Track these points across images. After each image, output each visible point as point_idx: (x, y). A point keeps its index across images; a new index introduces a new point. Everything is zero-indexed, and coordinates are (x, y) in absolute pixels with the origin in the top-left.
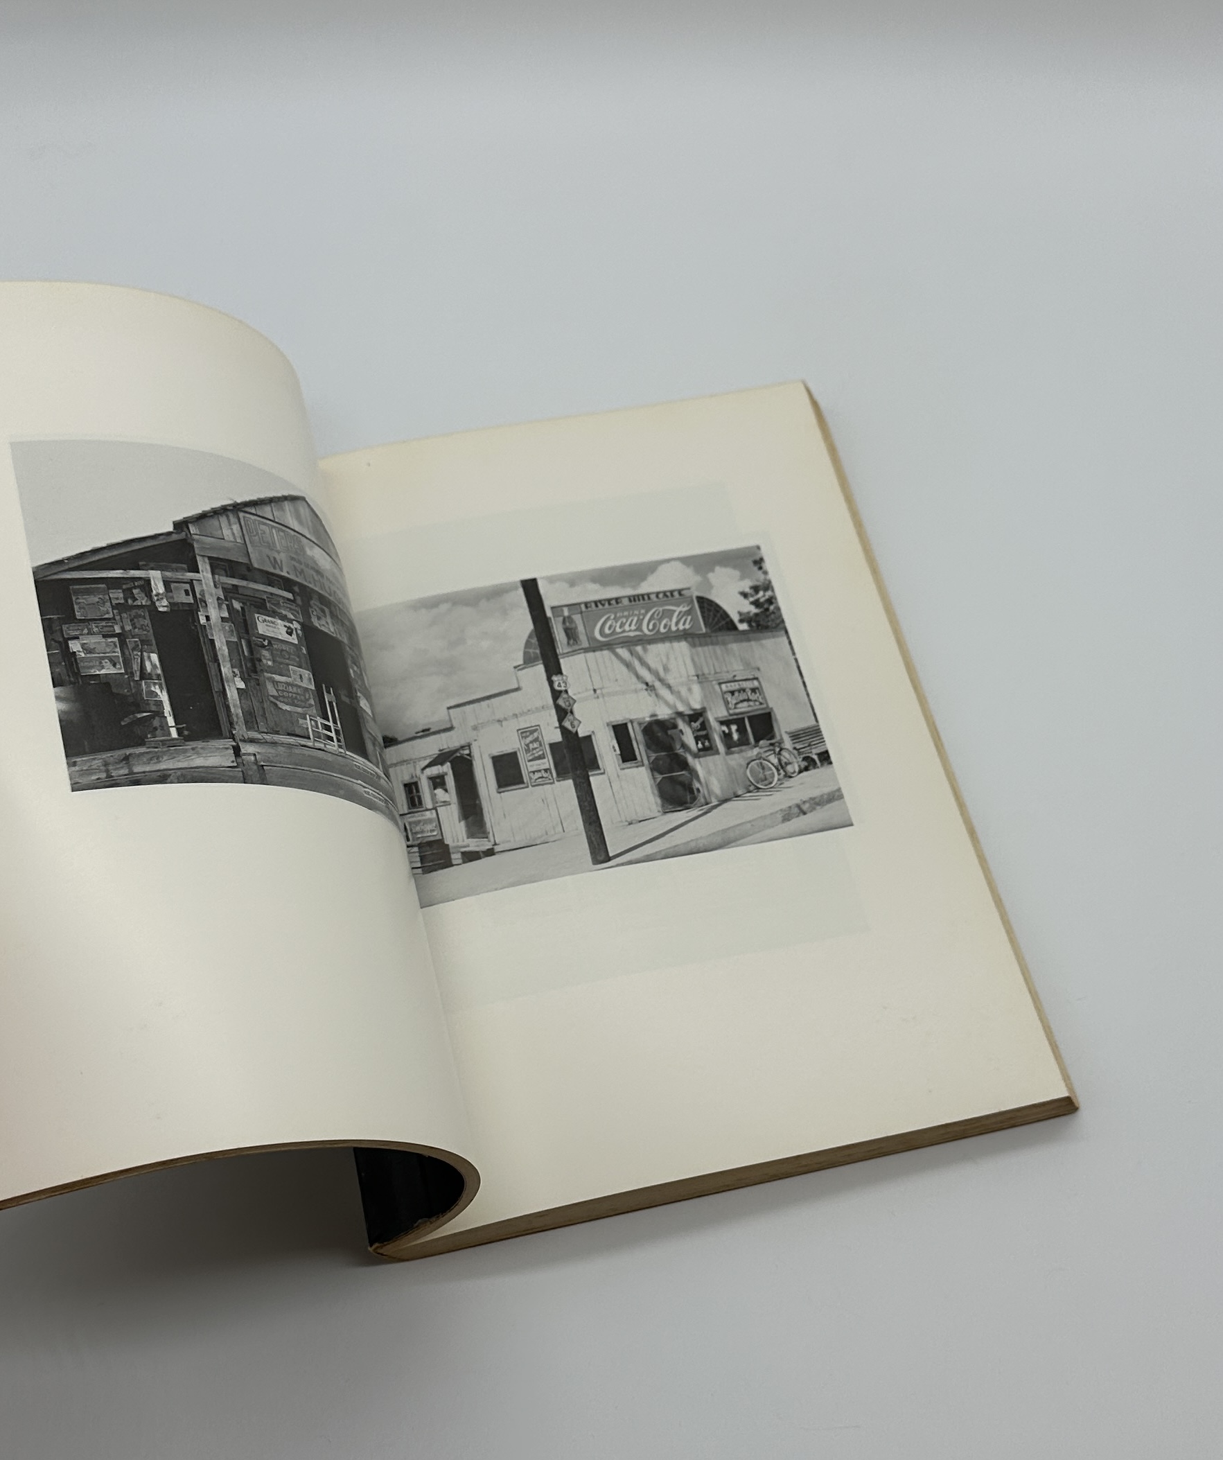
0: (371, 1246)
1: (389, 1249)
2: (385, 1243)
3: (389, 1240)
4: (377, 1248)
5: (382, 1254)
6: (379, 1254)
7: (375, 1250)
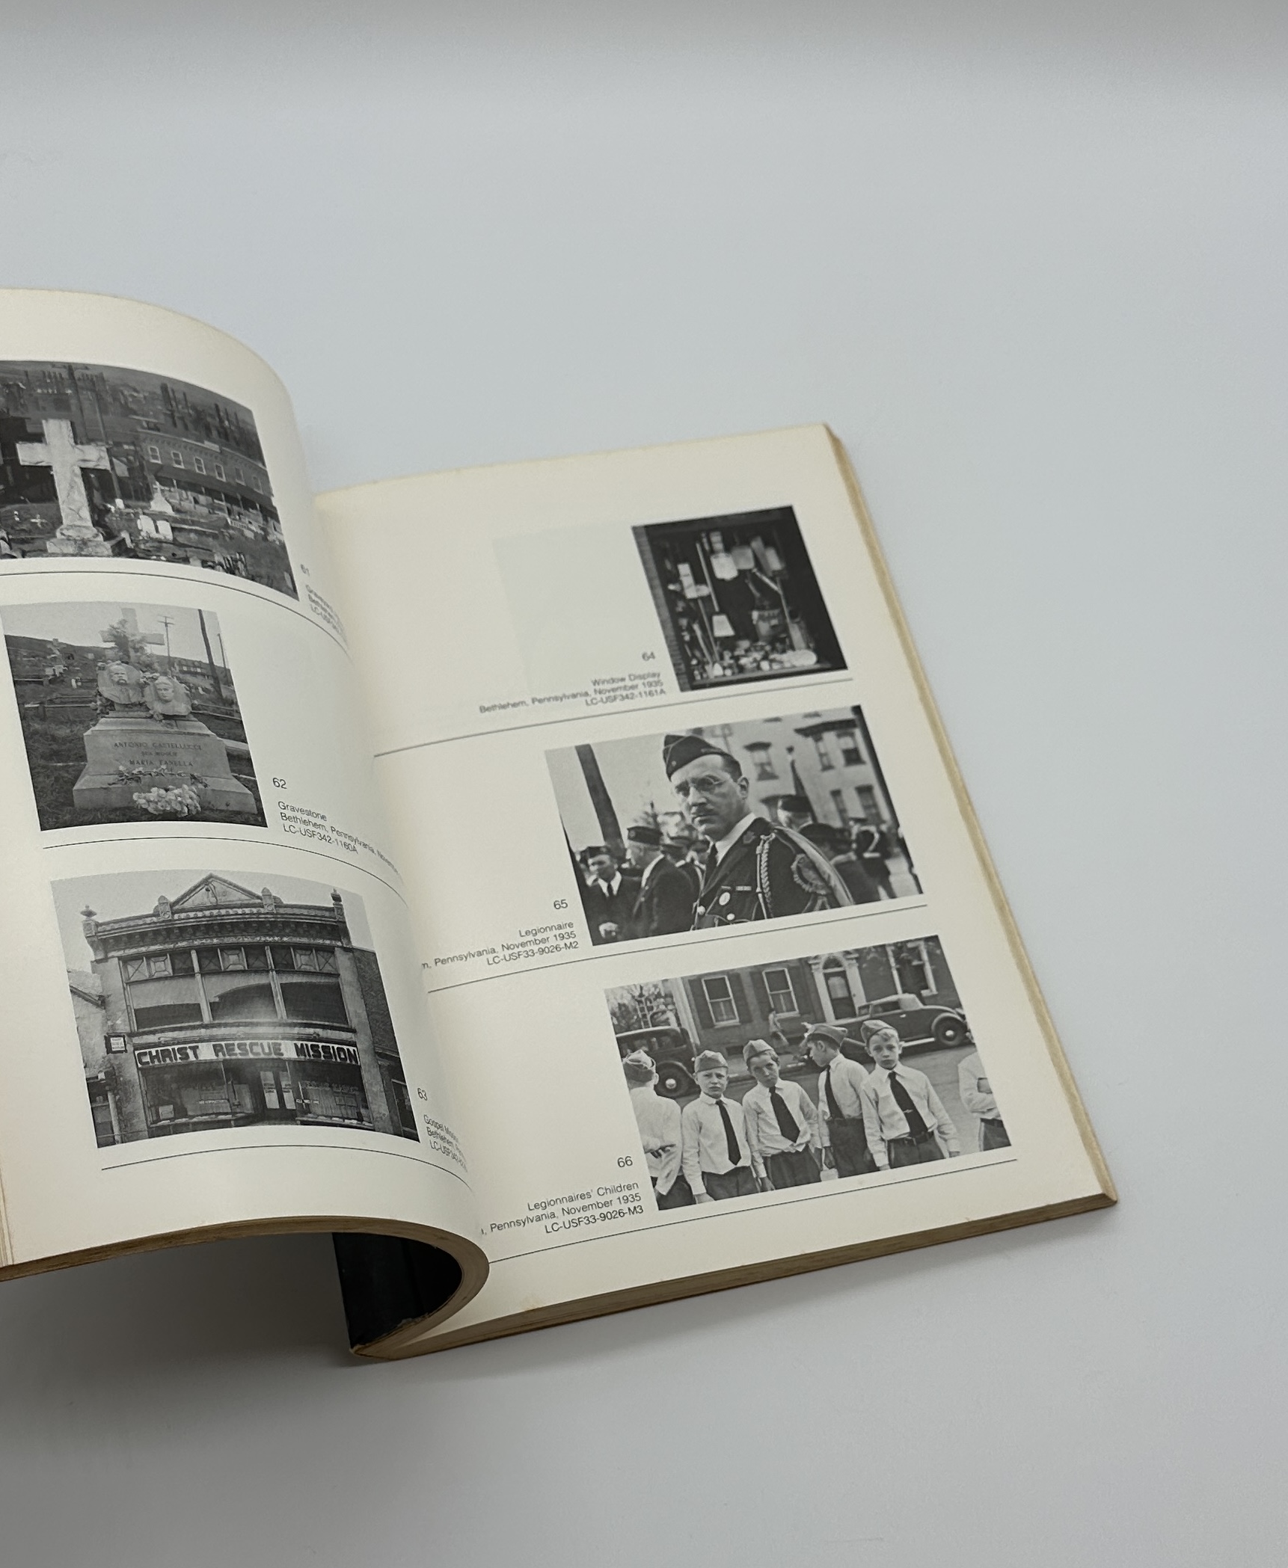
0: (352, 1347)
1: (371, 1350)
2: (367, 1345)
3: (370, 1341)
4: (359, 1349)
5: (365, 1355)
6: (362, 1355)
7: (356, 1352)
